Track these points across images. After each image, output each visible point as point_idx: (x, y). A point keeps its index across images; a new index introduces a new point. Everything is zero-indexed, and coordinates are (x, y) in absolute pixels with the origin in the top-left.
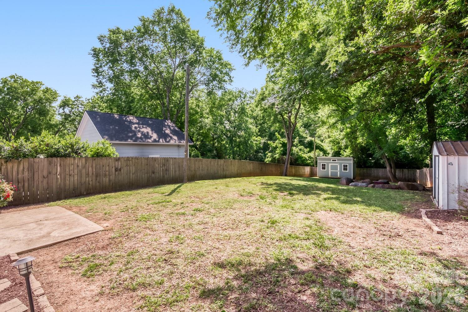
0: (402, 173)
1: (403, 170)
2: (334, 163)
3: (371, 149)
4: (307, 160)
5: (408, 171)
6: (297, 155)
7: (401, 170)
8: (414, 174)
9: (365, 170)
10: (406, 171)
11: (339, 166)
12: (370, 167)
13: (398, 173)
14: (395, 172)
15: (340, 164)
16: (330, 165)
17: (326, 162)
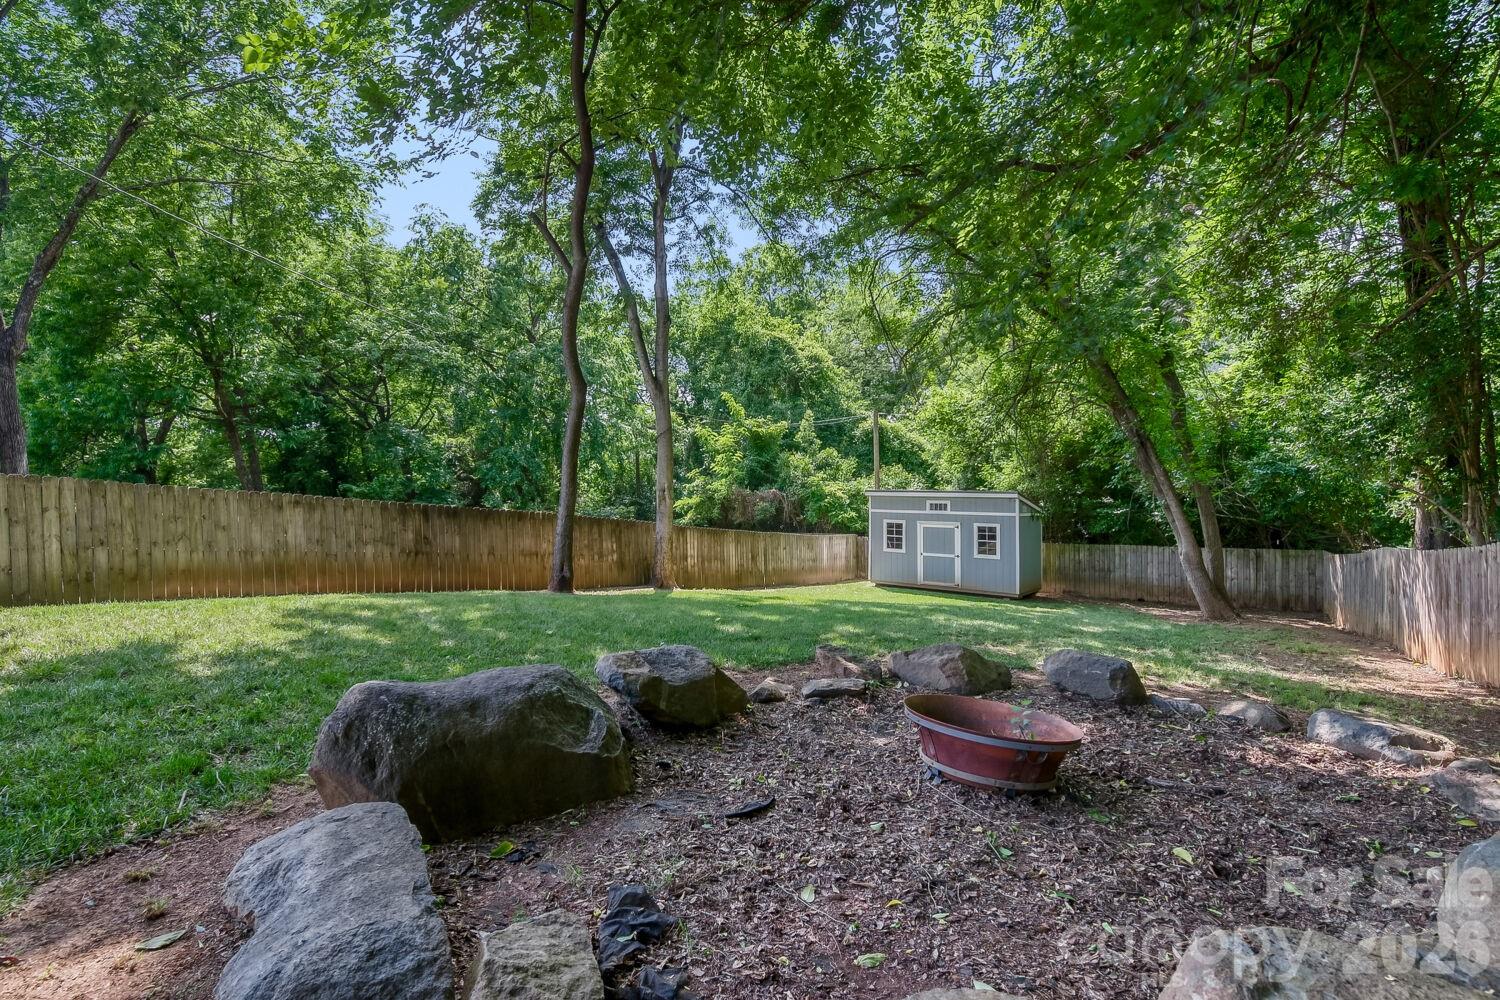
0: (1257, 570)
1: (1258, 557)
2: (939, 518)
3: (1097, 448)
4: (841, 507)
5: (1286, 559)
6: (803, 486)
7: (1252, 552)
8: (1312, 573)
9: (1083, 553)
10: (1272, 557)
11: (958, 533)
12: (1105, 538)
13: (1237, 570)
14: (1219, 568)
15: (966, 524)
16: (921, 526)
17: (902, 516)
